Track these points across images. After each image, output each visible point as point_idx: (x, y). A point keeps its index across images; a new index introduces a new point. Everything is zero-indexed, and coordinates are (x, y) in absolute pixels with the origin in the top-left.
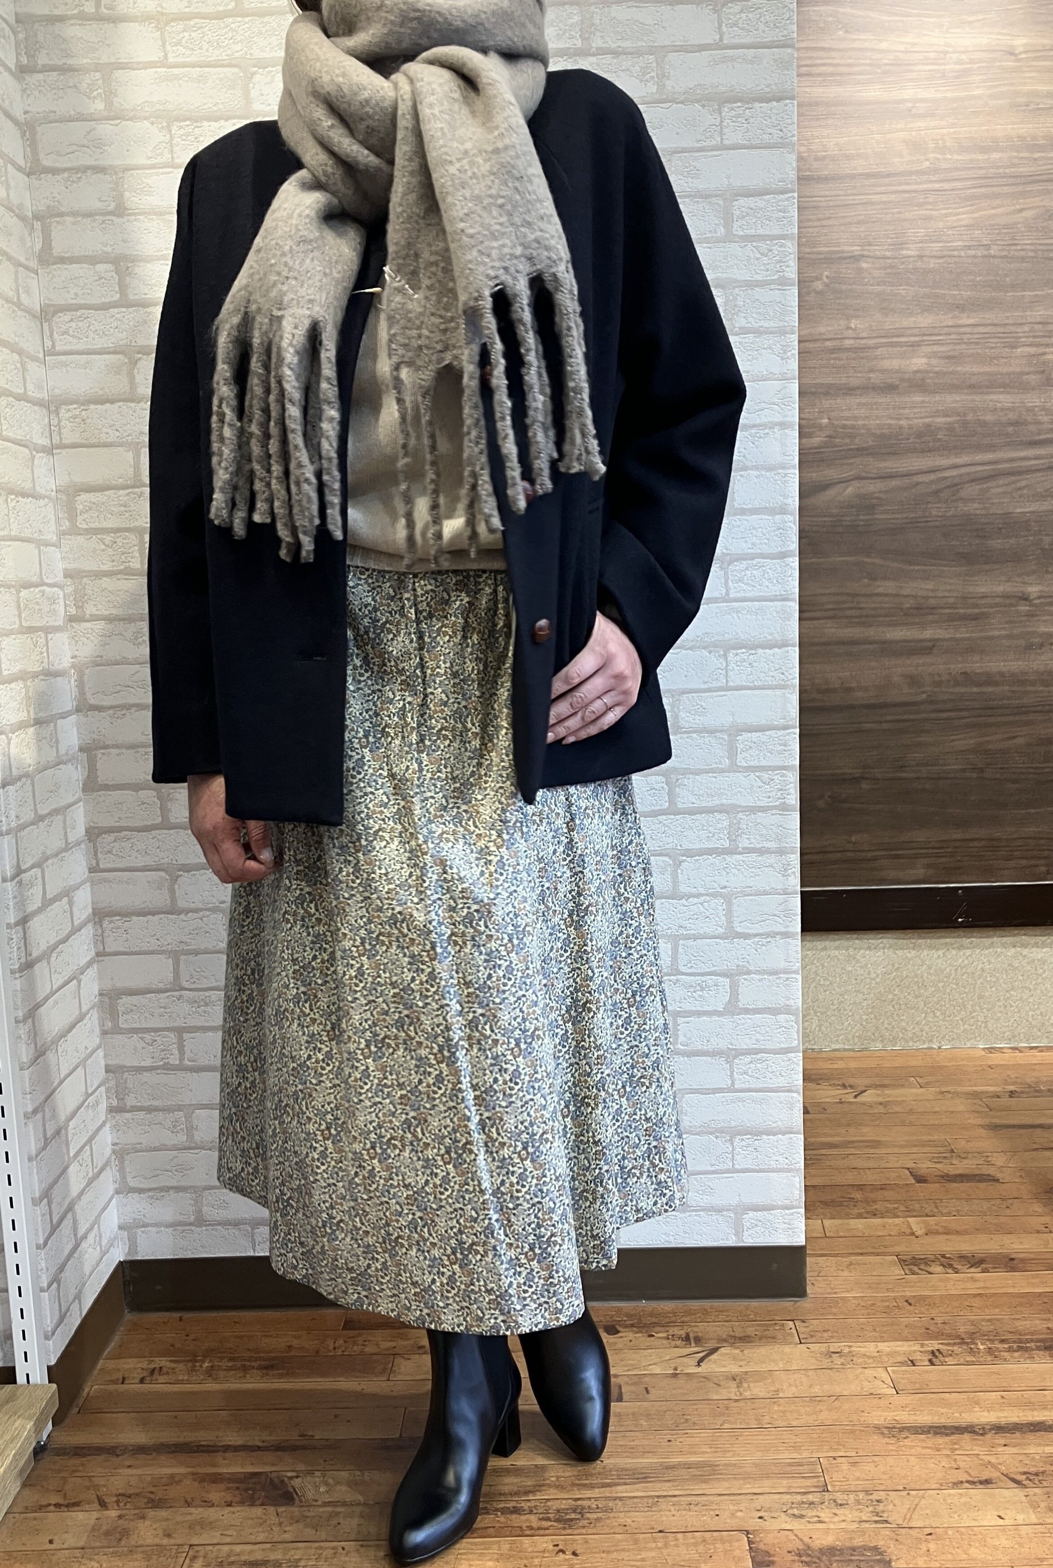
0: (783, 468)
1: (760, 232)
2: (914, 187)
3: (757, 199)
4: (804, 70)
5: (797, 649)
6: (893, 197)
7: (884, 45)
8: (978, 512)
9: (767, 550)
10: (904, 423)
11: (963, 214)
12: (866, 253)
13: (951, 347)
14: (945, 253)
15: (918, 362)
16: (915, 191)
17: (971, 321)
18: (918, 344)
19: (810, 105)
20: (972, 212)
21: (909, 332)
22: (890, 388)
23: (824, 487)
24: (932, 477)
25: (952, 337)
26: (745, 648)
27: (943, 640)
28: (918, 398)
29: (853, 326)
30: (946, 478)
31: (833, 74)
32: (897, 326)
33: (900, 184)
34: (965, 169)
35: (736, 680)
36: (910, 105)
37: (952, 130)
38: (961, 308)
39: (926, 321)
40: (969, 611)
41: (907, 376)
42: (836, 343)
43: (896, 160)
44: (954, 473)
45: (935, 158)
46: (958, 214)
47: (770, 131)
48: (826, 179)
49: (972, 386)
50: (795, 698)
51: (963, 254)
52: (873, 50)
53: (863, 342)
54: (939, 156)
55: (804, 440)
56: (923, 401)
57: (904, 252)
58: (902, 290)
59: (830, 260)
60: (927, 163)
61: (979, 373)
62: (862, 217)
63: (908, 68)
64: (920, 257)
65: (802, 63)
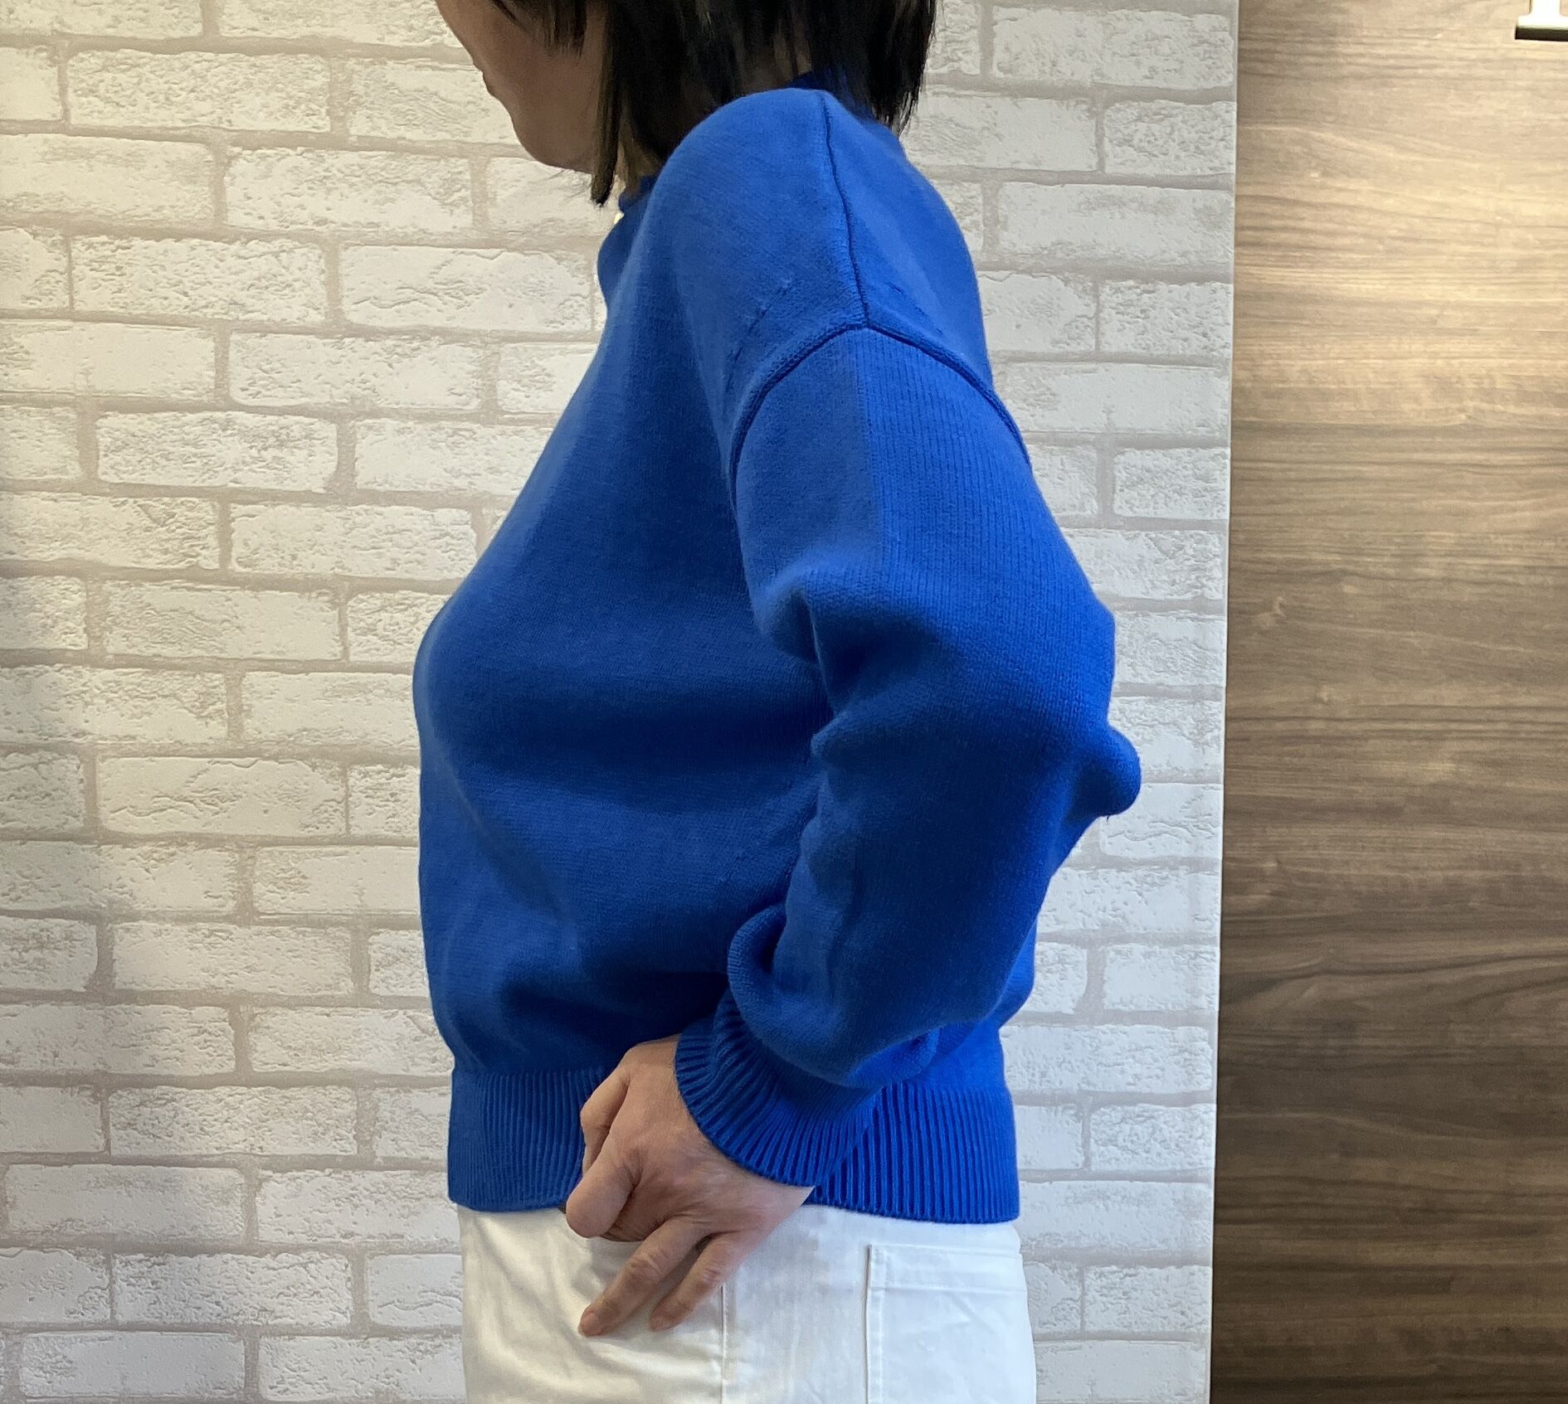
0: (1195, 941)
1: (1163, 512)
2: (1440, 457)
3: (1159, 454)
4: (1249, 235)
5: (1210, 1270)
6: (1401, 472)
7: (1390, 203)
8: (1537, 1042)
9: (1158, 1088)
10: (1409, 876)
11: (1523, 510)
12: (1351, 568)
13: (1496, 745)
14: (1491, 576)
15: (1439, 769)
16: (1441, 464)
17: (1534, 701)
18: (1439, 737)
19: (1258, 297)
20: (1539, 508)
21: (1424, 713)
22: (1386, 813)
23: (1267, 983)
24: (1457, 976)
25: (1500, 726)
26: (1117, 1264)
27: (1468, 1268)
28: (1434, 833)
29: (1324, 696)
30: (1482, 978)
31: (1299, 247)
32: (1403, 701)
33: (1416, 451)
34: (1529, 431)
35: (1097, 1320)
36: (1434, 312)
37: (1506, 362)
38: (1518, 675)
39: (1452, 695)
40: (1514, 1219)
41: (1418, 792)
42: (1296, 726)
43: (1407, 407)
44: (1497, 970)
45: (1477, 410)
46: (1514, 510)
47: (1185, 334)
48: (1281, 431)
49: (1529, 818)
50: (1201, 1359)
51: (1521, 580)
52: (1371, 210)
53: (1342, 726)
54: (1485, 406)
55: (1233, 899)
56: (1445, 840)
57: (1418, 570)
58: (1413, 638)
59: (1286, 575)
60: (1463, 416)
61: (1546, 795)
62: (1343, 505)
63: (1432, 246)
64: (1448, 581)
65: (1247, 222)
